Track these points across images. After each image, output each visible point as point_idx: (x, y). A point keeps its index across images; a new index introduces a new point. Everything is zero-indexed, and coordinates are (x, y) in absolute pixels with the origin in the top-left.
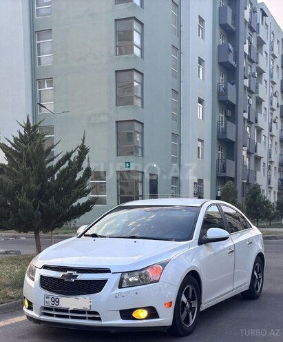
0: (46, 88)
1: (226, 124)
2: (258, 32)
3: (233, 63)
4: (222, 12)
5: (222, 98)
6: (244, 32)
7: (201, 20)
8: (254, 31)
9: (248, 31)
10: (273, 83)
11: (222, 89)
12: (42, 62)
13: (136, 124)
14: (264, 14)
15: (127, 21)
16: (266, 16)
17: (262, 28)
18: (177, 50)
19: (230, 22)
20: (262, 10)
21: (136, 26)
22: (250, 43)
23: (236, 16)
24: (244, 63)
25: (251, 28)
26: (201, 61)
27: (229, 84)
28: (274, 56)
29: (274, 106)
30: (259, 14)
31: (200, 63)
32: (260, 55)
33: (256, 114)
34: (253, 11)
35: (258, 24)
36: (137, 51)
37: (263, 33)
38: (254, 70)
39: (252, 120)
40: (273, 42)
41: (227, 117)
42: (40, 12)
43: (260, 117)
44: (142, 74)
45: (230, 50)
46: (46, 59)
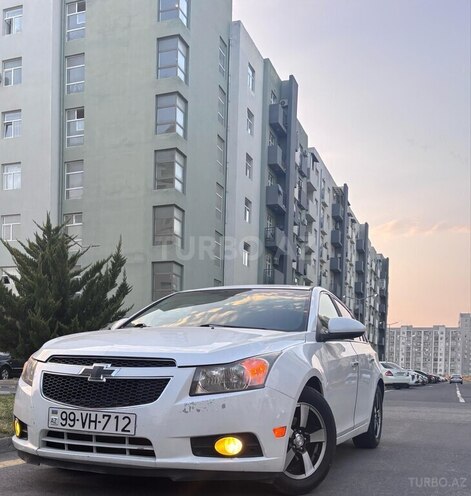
0: (75, 224)
1: (273, 272)
2: (308, 178)
3: (283, 207)
4: (271, 152)
5: (270, 244)
6: (294, 175)
7: (249, 158)
8: (304, 176)
9: (298, 175)
10: (323, 233)
11: (269, 233)
12: (71, 196)
13: (174, 265)
14: (315, 159)
15: (169, 152)
16: (317, 161)
17: (313, 173)
18: (222, 188)
19: (279, 162)
20: (312, 154)
21: (178, 157)
22: (300, 188)
23: (286, 157)
24: (294, 208)
25: (301, 172)
26: (248, 202)
27: (277, 229)
28: (325, 205)
29: (324, 258)
30: (310, 159)
31: (246, 204)
32: (310, 202)
33: (305, 265)
34: (304, 155)
35: (308, 170)
36: (178, 185)
37: (314, 179)
38: (303, 217)
39: (301, 271)
40: (323, 189)
41: (275, 266)
42: (71, 142)
43: (310, 269)
44: (183, 211)
45: (279, 192)
46: (75, 192)
